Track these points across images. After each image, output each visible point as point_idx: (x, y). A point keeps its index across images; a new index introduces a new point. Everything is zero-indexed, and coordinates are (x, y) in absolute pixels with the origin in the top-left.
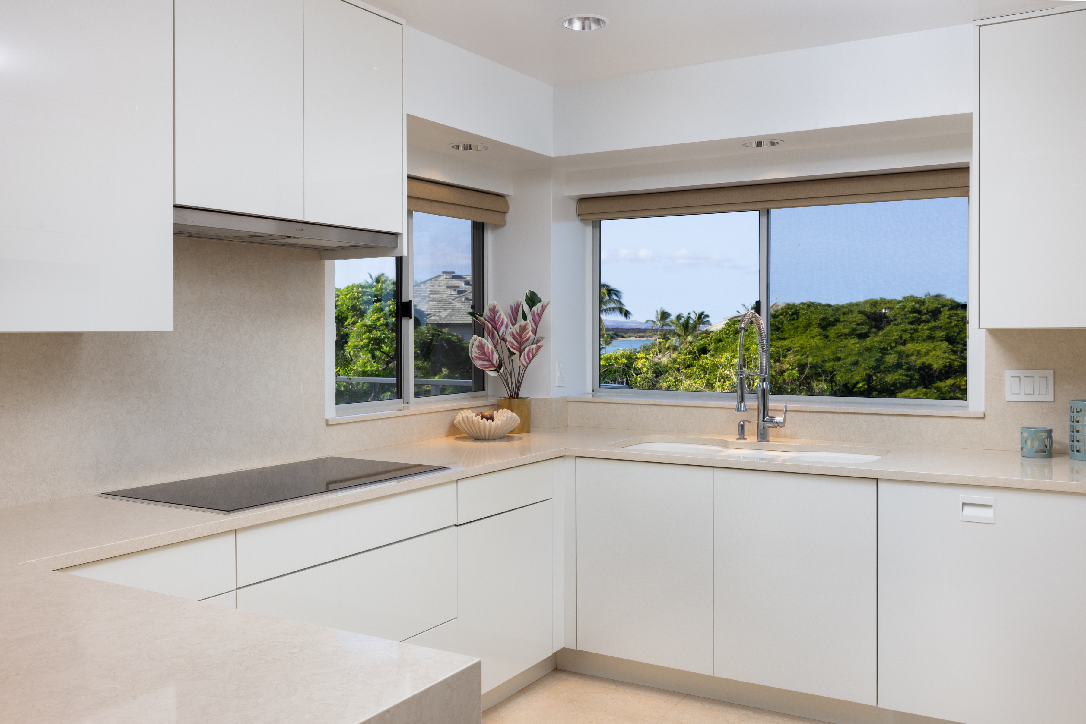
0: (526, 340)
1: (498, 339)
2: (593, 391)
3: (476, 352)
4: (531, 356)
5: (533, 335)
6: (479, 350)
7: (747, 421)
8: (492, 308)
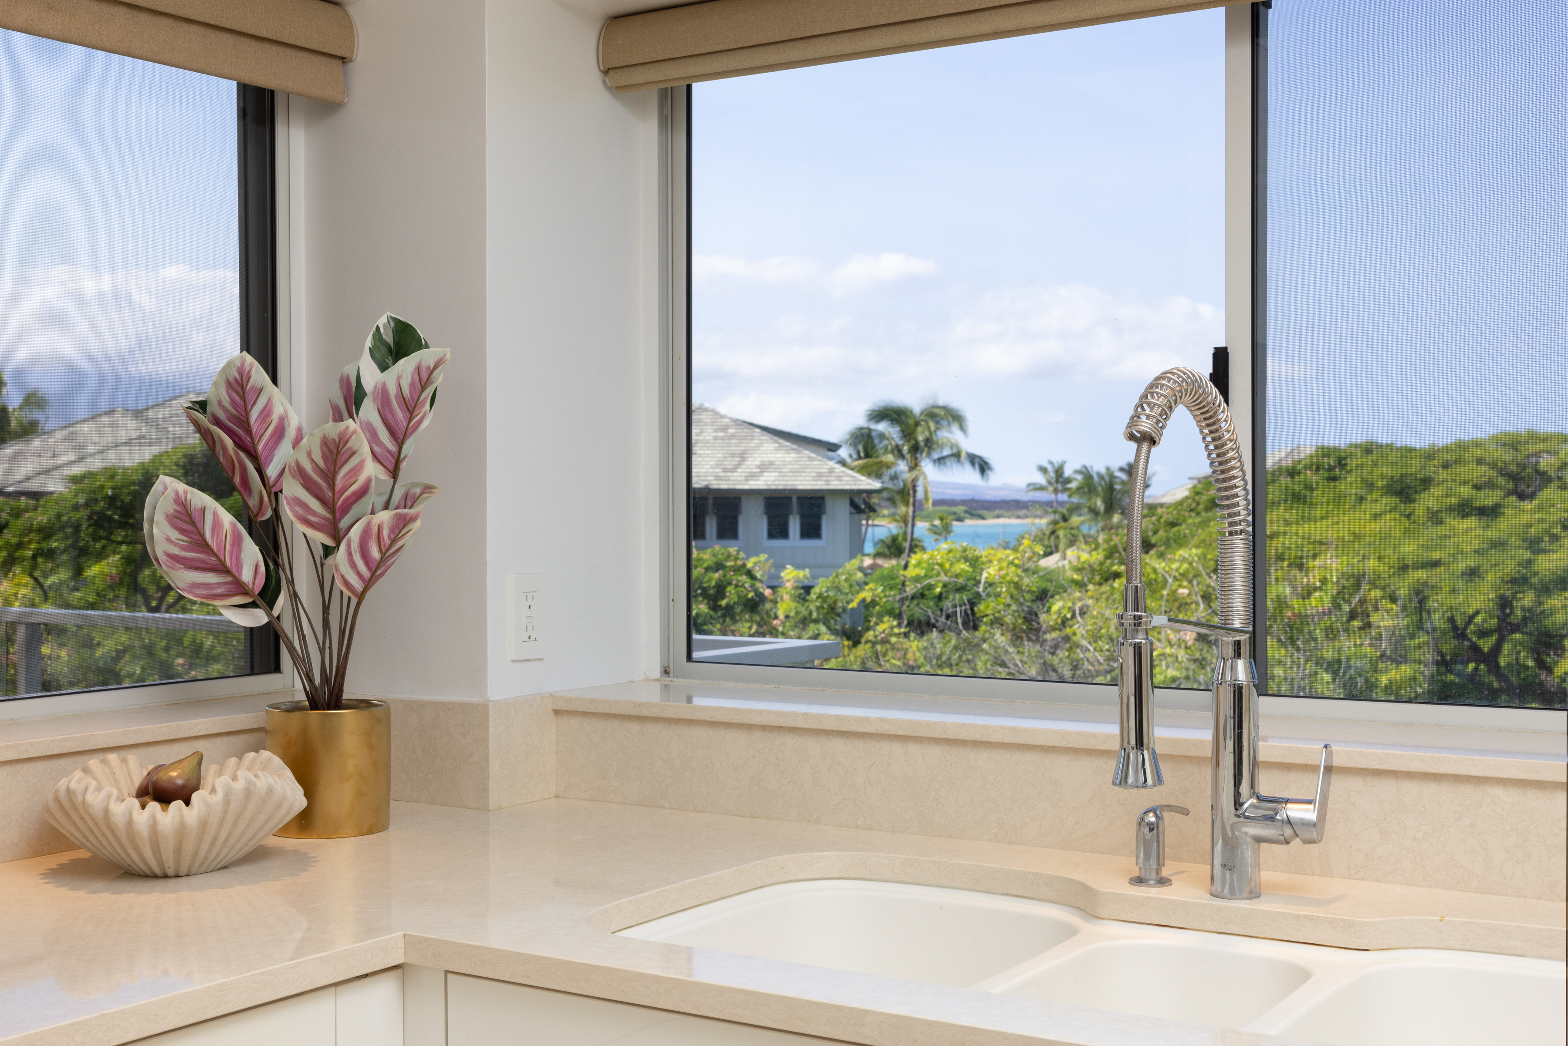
0: (354, 493)
1: (261, 493)
2: (666, 672)
3: (169, 540)
4: (375, 554)
5: (388, 478)
6: (182, 531)
7: (1170, 808)
8: (236, 379)
